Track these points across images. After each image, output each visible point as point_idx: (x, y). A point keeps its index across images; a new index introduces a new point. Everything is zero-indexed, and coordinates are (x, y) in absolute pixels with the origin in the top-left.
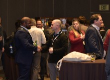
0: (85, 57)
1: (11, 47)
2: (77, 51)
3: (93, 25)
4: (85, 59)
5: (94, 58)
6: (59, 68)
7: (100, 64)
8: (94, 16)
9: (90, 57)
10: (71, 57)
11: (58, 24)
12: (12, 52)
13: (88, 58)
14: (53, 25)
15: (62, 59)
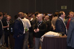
0: (56, 34)
1: (12, 29)
3: (60, 17)
4: (56, 35)
5: (61, 35)
6: (42, 40)
7: (64, 38)
9: (59, 34)
12: (12, 31)
13: (58, 35)
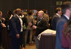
1: (8, 26)
2: (50, 29)
3: (57, 14)
6: (39, 39)
8: (58, 8)
10: (46, 33)
11: (42, 14)
12: (8, 29)
14: (39, 14)
15: (41, 34)
